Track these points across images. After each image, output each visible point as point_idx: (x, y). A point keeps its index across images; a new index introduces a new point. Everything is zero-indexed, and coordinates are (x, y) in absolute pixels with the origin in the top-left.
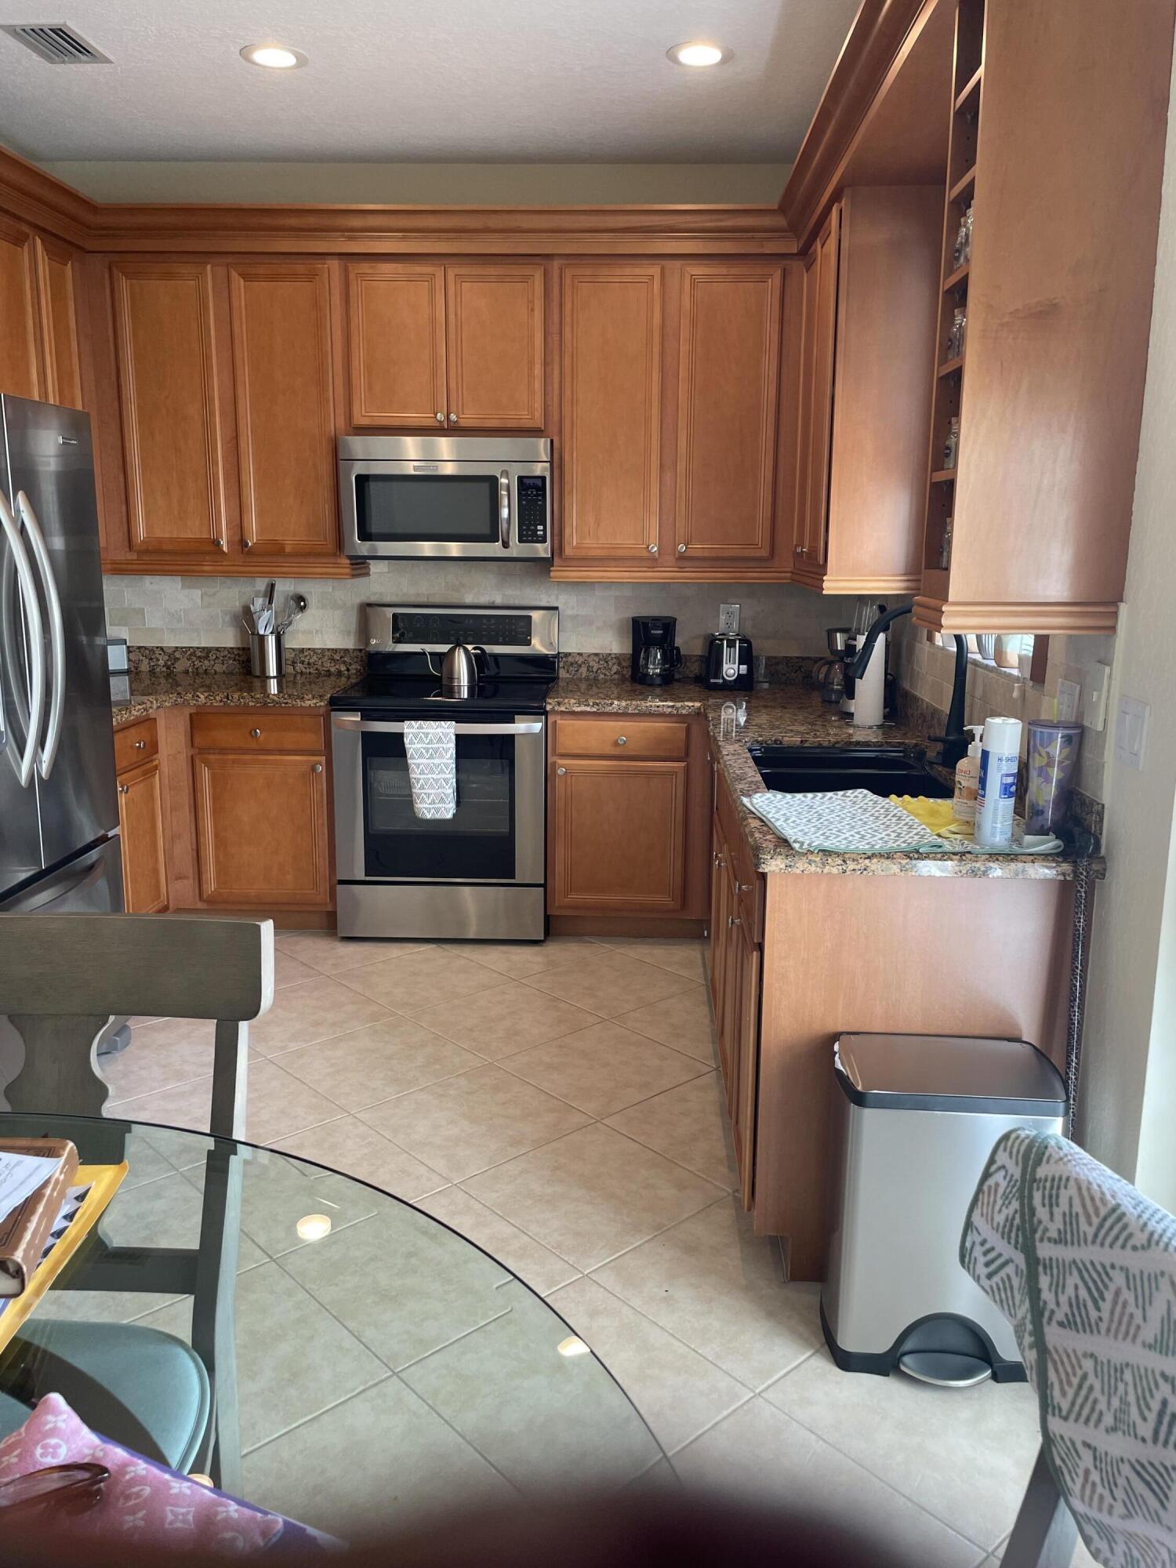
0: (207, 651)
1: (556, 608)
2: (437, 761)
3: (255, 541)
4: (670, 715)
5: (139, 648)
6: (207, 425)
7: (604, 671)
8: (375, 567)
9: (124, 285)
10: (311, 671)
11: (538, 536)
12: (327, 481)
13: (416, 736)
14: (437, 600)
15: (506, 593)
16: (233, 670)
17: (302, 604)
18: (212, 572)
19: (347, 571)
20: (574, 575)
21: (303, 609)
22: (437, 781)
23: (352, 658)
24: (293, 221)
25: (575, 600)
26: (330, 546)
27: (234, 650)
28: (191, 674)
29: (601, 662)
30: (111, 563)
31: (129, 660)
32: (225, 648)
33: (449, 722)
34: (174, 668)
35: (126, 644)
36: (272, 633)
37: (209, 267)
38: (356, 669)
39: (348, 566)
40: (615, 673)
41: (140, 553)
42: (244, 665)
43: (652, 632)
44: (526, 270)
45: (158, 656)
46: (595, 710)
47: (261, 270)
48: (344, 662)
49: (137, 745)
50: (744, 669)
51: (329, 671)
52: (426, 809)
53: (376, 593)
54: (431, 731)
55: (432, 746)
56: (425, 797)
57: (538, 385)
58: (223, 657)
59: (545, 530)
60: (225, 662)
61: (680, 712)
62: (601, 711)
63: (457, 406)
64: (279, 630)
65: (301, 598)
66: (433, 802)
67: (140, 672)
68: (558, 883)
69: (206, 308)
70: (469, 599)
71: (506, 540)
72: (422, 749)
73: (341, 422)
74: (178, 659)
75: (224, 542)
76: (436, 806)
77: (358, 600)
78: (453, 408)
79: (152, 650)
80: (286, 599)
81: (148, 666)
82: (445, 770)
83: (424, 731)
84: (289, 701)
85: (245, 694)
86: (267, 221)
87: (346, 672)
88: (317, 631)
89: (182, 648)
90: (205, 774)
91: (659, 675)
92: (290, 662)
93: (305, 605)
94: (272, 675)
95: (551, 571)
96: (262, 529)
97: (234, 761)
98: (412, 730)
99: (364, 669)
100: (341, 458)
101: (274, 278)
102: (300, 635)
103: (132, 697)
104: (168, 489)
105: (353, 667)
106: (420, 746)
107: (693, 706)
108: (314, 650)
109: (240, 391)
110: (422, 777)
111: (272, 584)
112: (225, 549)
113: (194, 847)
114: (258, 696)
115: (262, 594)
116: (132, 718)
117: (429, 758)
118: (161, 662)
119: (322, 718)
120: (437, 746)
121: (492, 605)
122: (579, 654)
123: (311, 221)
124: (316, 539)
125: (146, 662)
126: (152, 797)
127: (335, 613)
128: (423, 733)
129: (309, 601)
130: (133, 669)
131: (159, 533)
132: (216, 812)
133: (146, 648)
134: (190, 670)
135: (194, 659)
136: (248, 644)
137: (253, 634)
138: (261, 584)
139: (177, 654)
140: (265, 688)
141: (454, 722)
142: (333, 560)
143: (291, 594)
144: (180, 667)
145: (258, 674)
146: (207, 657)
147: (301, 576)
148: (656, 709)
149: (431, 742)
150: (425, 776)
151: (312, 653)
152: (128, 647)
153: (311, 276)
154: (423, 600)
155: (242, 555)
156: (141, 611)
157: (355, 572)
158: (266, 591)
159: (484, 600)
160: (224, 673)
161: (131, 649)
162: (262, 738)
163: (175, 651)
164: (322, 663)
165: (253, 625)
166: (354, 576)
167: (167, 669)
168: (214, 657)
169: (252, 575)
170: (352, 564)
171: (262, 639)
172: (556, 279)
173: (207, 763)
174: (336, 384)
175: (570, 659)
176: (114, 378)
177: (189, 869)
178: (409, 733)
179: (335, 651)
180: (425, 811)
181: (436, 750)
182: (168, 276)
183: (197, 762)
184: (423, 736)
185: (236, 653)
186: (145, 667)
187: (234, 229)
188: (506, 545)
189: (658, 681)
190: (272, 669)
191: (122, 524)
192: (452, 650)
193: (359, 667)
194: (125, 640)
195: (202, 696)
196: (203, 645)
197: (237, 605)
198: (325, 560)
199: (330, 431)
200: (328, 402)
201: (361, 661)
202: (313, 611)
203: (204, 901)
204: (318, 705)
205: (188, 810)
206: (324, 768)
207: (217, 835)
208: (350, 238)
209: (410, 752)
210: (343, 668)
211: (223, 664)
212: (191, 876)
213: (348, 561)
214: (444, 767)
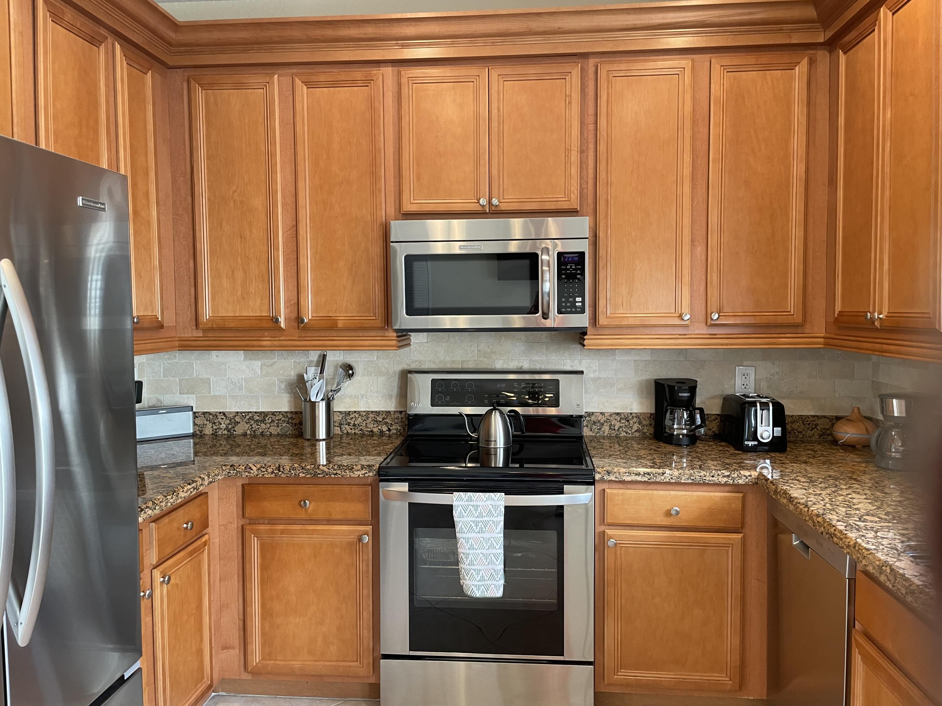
0: (264, 415)
1: (582, 372)
2: (485, 535)
3: (310, 317)
4: (726, 484)
5: (204, 413)
6: (270, 214)
7: (625, 430)
8: (415, 338)
9: (200, 95)
10: (357, 431)
11: (576, 307)
12: (378, 262)
13: (465, 508)
14: (471, 366)
15: (534, 359)
16: (287, 432)
17: (350, 372)
18: (270, 346)
19: (394, 342)
20: (606, 342)
21: (350, 376)
22: (486, 556)
23: (393, 420)
24: (353, 32)
25: (597, 364)
26: (379, 323)
27: (288, 414)
28: (249, 437)
29: (622, 421)
30: (178, 341)
31: (195, 424)
32: (280, 412)
33: (499, 494)
34: (235, 430)
35: (192, 410)
36: (322, 400)
37: (276, 77)
38: (397, 429)
39: (395, 338)
40: (636, 431)
41: (205, 330)
42: (296, 427)
43: (680, 394)
44: (567, 68)
45: (221, 420)
46: (646, 479)
47: (322, 78)
48: (386, 423)
49: (185, 526)
50: (778, 431)
51: (372, 431)
52: (475, 586)
53: (416, 361)
54: (480, 503)
55: (482, 519)
56: (474, 573)
57: (574, 171)
58: (278, 420)
59: (583, 302)
60: (280, 425)
61: (736, 482)
62: (652, 480)
63: (499, 192)
64: (329, 397)
65: (350, 367)
66: (482, 579)
67: (204, 434)
68: (609, 661)
69: (273, 113)
70: (499, 365)
71: (546, 311)
72: (471, 523)
73: (391, 211)
74: (238, 423)
75: (282, 320)
76: (486, 583)
77: (399, 368)
78: (495, 192)
79: (215, 415)
80: (336, 367)
81: (211, 430)
82: (495, 544)
83: (472, 503)
84: (339, 472)
85: (296, 465)
86: (330, 32)
87: (387, 432)
88: (362, 396)
89: (242, 413)
90: (255, 544)
91: (687, 435)
92: (337, 424)
93: (353, 373)
94: (321, 438)
95: (585, 339)
96: (316, 308)
97: (282, 532)
98: (461, 503)
99: (404, 429)
100: (391, 240)
101: (335, 84)
102: (347, 400)
103: (196, 458)
104: (233, 272)
105: (394, 427)
106: (470, 519)
107: (750, 476)
108: (359, 413)
109: (300, 185)
110: (472, 551)
111: (324, 355)
112: (283, 325)
113: (242, 618)
114: (308, 467)
115: (314, 364)
116: (180, 500)
117: (479, 532)
118: (223, 426)
119: (370, 488)
120: (487, 519)
121: (521, 370)
122: (601, 413)
123: (370, 31)
124: (366, 315)
125: (209, 425)
126: (199, 576)
127: (379, 378)
128: (473, 506)
129: (357, 369)
130: (198, 433)
131: (223, 313)
132: (263, 582)
133: (210, 413)
134: (248, 432)
135: (253, 422)
136: (301, 408)
137: (305, 400)
138: (314, 356)
139: (237, 419)
140: (314, 454)
141: (503, 494)
142: (380, 333)
143: (340, 363)
144: (239, 430)
145: (308, 437)
146: (263, 421)
147: (351, 348)
148: (711, 478)
149: (480, 515)
150: (475, 551)
151: (357, 416)
152: (194, 413)
153: (367, 82)
154: (458, 366)
155: (298, 330)
156: (207, 382)
157: (400, 344)
158: (318, 362)
159: (512, 366)
160: (278, 435)
161: (197, 415)
162: (311, 509)
163: (235, 416)
164: (366, 424)
165: (306, 392)
166: (400, 347)
167: (228, 431)
168: (270, 420)
169: (306, 349)
170: (398, 337)
171: (313, 405)
172: (591, 75)
173: (257, 534)
174: (387, 175)
175: (593, 418)
176: (188, 176)
177: (235, 639)
178: (458, 506)
179: (378, 413)
180: (475, 589)
181: (486, 524)
182: (239, 86)
183: (247, 533)
184: (472, 509)
185: (289, 416)
186: (208, 430)
187: (300, 41)
188: (545, 316)
189: (686, 441)
190: (322, 433)
191: (190, 305)
192: (489, 413)
193: (399, 428)
194: (192, 407)
195: (254, 468)
196: (260, 410)
197: (292, 374)
198: (373, 334)
199: (382, 216)
200: (380, 191)
201: (402, 422)
202: (359, 378)
203: (249, 673)
204: (366, 475)
205: (236, 579)
206: (371, 537)
207: (263, 606)
208: (403, 46)
209: (460, 526)
210: (385, 429)
211: (278, 426)
212: (237, 647)
213: (395, 334)
214: (494, 542)
